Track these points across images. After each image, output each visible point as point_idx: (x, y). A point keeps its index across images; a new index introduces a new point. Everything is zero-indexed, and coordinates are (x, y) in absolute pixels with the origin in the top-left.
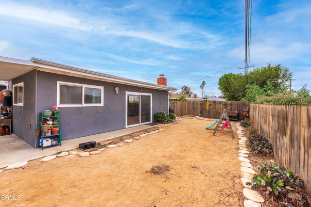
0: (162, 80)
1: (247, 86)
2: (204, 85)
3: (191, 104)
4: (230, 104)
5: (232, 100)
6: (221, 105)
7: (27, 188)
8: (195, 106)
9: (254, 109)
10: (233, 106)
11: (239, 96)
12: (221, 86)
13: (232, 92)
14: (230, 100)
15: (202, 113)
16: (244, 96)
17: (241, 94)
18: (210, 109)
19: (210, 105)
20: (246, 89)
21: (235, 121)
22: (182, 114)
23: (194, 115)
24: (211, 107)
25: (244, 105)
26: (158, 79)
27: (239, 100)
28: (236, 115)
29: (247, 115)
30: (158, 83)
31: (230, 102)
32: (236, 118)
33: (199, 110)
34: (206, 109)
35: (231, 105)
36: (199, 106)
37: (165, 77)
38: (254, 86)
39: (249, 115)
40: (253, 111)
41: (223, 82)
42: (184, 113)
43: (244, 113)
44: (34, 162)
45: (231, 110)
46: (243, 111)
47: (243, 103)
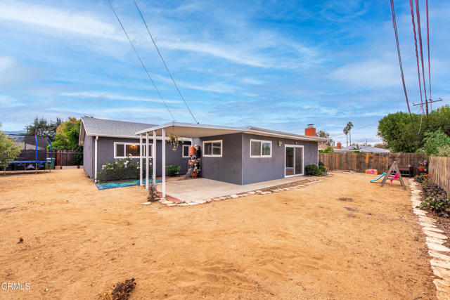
0: (311, 131)
1: (426, 134)
2: (350, 128)
3: (344, 157)
4: (399, 157)
5: (402, 150)
6: (387, 158)
8: (349, 159)
9: (434, 162)
10: (404, 159)
11: (413, 146)
12: (383, 132)
13: (402, 141)
14: (399, 151)
15: (358, 167)
16: (421, 146)
17: (416, 143)
18: (370, 162)
19: (371, 158)
20: (425, 137)
21: (407, 176)
22: (331, 169)
23: (347, 170)
24: (372, 160)
25: (421, 157)
26: (306, 129)
27: (413, 151)
28: (408, 170)
29: (425, 170)
30: (306, 134)
31: (399, 154)
32: (408, 173)
33: (355, 164)
34: (364, 162)
35: (401, 157)
36: (355, 159)
37: (314, 127)
38: (438, 133)
39: (427, 170)
40: (434, 164)
41: (387, 125)
42: (333, 167)
43: (420, 168)
45: (401, 163)
46: (419, 165)
47: (418, 155)
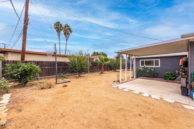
7: (159, 113)
44: (178, 104)
